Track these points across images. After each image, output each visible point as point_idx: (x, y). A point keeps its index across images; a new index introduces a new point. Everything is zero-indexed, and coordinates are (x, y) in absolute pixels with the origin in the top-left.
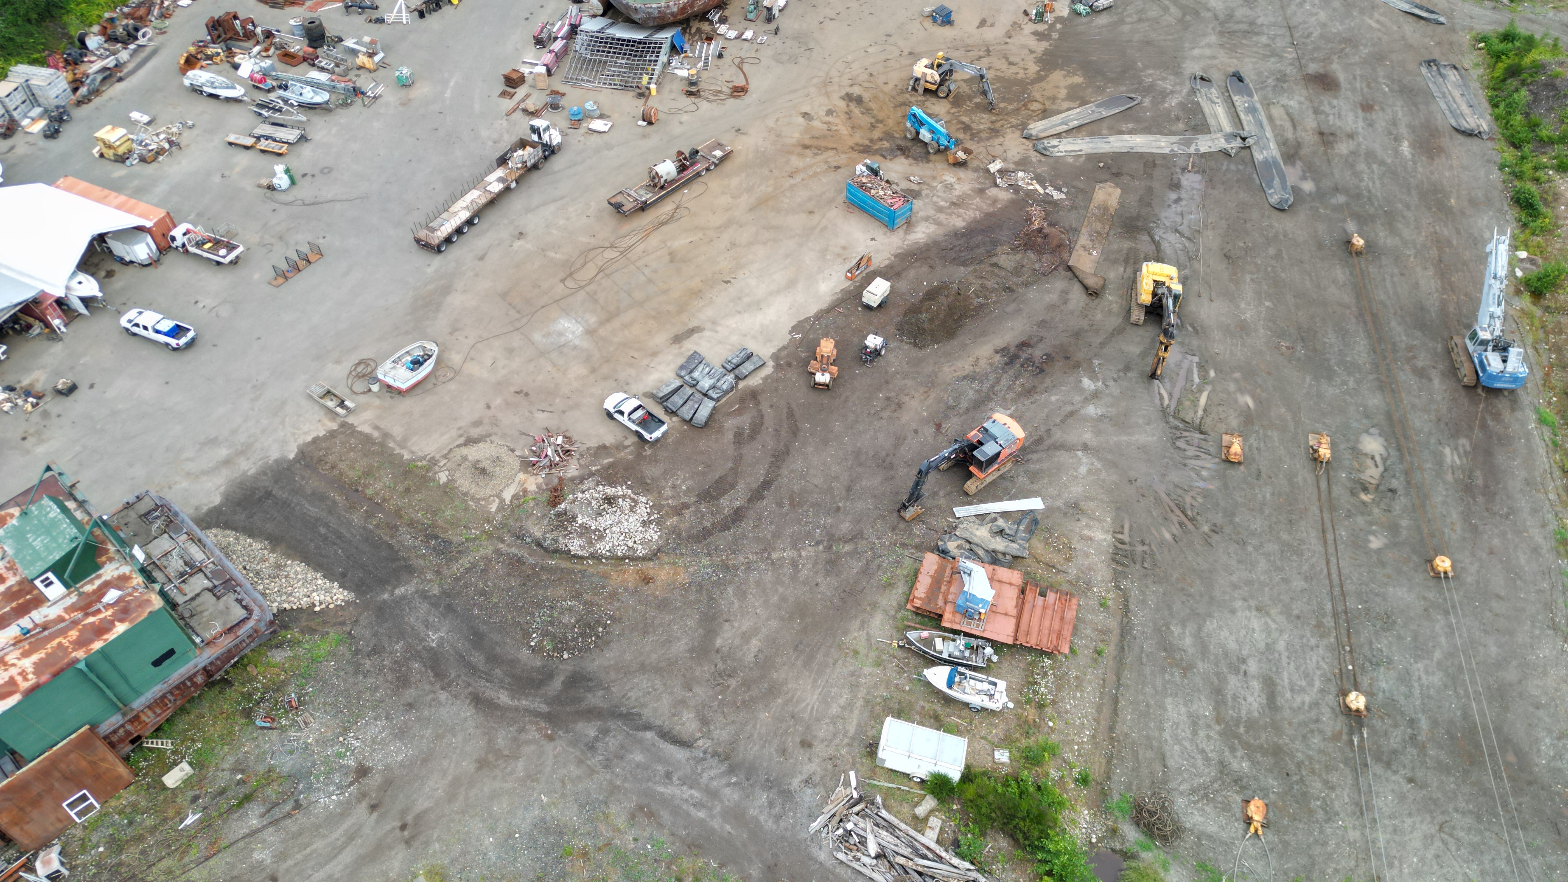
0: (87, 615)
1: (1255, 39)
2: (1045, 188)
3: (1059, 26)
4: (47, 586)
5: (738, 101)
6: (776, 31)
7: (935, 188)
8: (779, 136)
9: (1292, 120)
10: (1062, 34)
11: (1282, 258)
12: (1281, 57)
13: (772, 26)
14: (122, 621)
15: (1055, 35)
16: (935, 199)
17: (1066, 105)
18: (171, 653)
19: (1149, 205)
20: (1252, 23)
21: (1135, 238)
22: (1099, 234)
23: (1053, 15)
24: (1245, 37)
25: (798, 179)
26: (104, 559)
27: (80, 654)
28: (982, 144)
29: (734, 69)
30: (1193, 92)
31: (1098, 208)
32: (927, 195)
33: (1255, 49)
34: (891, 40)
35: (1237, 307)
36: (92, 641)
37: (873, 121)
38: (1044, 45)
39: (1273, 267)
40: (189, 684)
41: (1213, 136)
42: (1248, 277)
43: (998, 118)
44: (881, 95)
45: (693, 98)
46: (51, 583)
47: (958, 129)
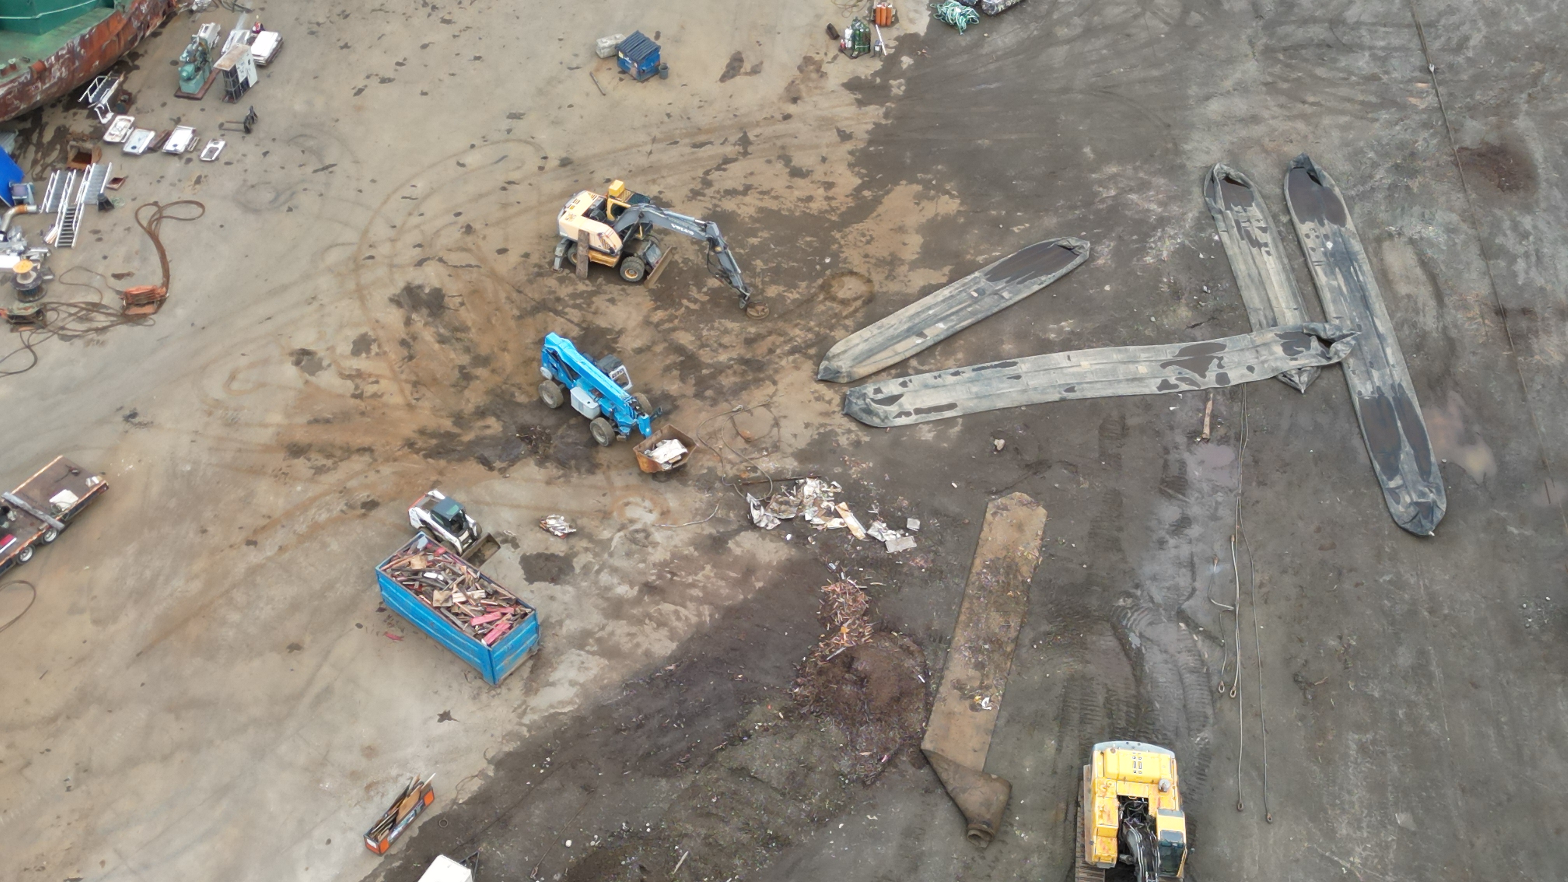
1: (1343, 62)
2: (866, 521)
3: (906, 61)
5: (137, 331)
6: (249, 125)
7: (605, 545)
8: (231, 423)
9: (1433, 278)
10: (914, 81)
11: (1430, 677)
12: (1403, 107)
13: (239, 111)
15: (898, 87)
16: (605, 578)
17: (919, 279)
19: (1115, 545)
20: (1336, 22)
21: (1083, 645)
22: (996, 642)
23: (895, 32)
24: (1321, 61)
25: (269, 548)
28: (724, 406)
29: (138, 239)
30: (1208, 217)
31: (993, 567)
32: (586, 568)
33: (1344, 91)
34: (520, 126)
35: (1330, 834)
37: (465, 359)
38: (874, 113)
39: (1411, 705)
41: (1256, 337)
42: (1352, 739)
43: (761, 329)
44: (489, 285)
45: (26, 332)
47: (668, 369)
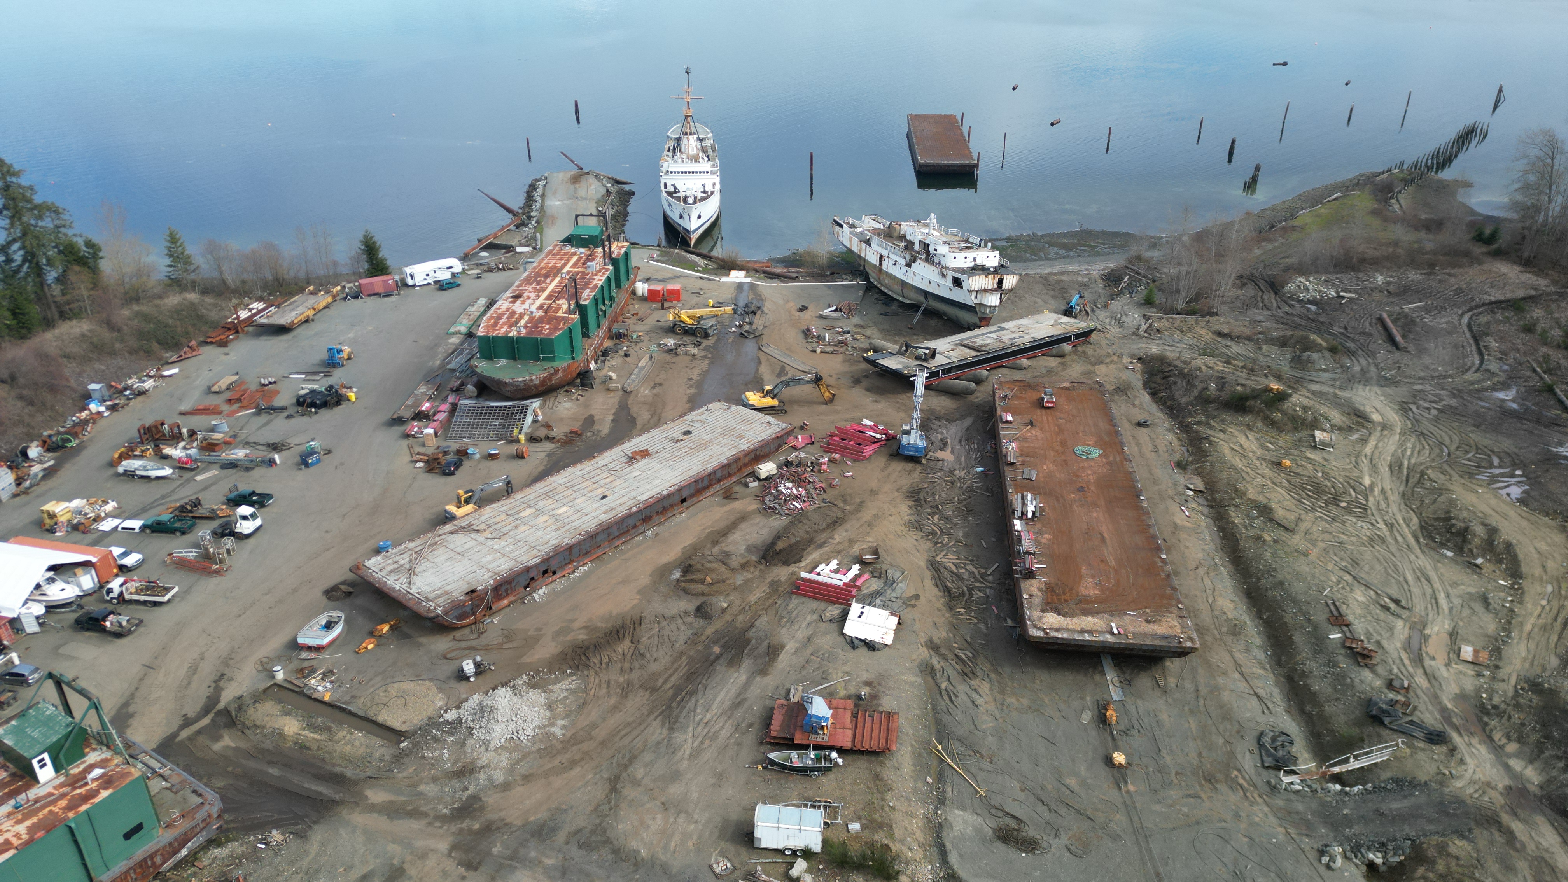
0: (75, 789)
4: (41, 767)
14: (106, 788)
18: (139, 827)
26: (87, 750)
27: (71, 815)
36: (81, 805)
40: (149, 863)
46: (45, 765)
